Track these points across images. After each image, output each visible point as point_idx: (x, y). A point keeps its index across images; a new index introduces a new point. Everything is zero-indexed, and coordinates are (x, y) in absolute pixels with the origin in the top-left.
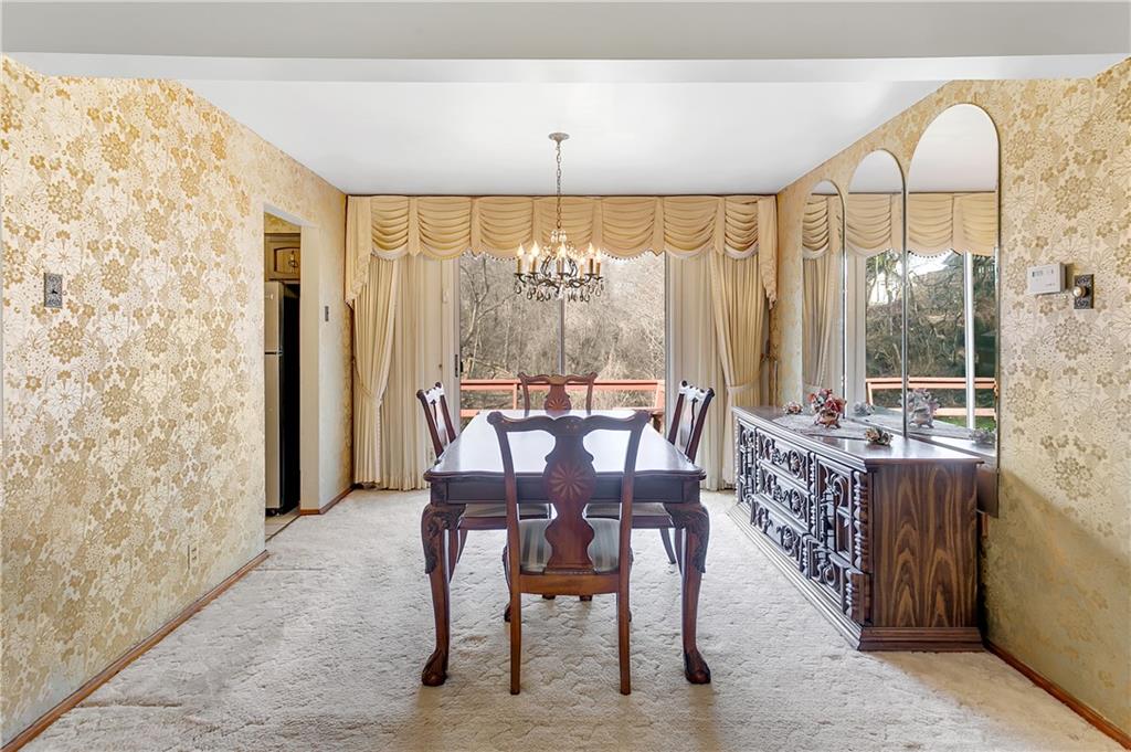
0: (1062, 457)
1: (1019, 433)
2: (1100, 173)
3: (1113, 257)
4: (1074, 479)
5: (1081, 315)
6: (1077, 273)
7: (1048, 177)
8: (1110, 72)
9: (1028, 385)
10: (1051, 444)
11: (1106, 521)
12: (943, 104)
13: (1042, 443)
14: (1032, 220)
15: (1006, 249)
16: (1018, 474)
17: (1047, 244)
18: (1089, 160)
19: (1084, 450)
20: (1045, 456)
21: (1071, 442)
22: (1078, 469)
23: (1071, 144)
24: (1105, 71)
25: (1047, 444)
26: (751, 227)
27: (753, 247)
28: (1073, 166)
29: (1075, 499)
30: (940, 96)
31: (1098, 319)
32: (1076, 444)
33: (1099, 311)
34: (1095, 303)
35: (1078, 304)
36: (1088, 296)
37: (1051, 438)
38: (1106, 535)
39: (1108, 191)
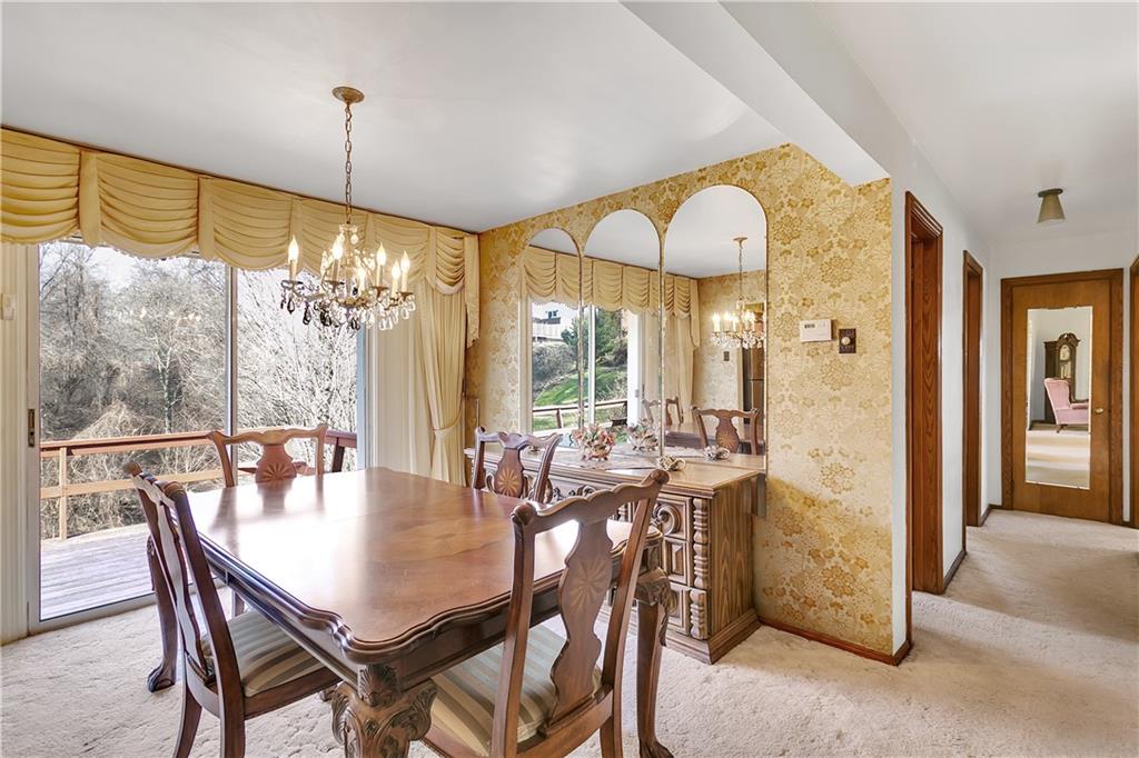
0: (827, 463)
1: (786, 448)
2: (862, 256)
3: (872, 317)
4: (838, 479)
5: (845, 358)
6: (841, 327)
7: (813, 254)
8: (869, 185)
9: (795, 411)
10: (818, 455)
11: (867, 505)
12: (706, 183)
13: (809, 454)
14: (798, 285)
15: (772, 305)
16: (786, 480)
17: (813, 304)
18: (851, 246)
19: (848, 456)
20: (812, 463)
21: (836, 452)
22: (842, 470)
23: (835, 232)
24: (865, 184)
25: (815, 455)
26: (459, 263)
27: (460, 284)
28: (836, 248)
29: (840, 493)
30: (703, 174)
31: (859, 361)
32: (840, 453)
33: (861, 355)
34: (857, 349)
35: (843, 350)
36: (850, 348)
37: (817, 450)
38: (867, 515)
39: (868, 269)
